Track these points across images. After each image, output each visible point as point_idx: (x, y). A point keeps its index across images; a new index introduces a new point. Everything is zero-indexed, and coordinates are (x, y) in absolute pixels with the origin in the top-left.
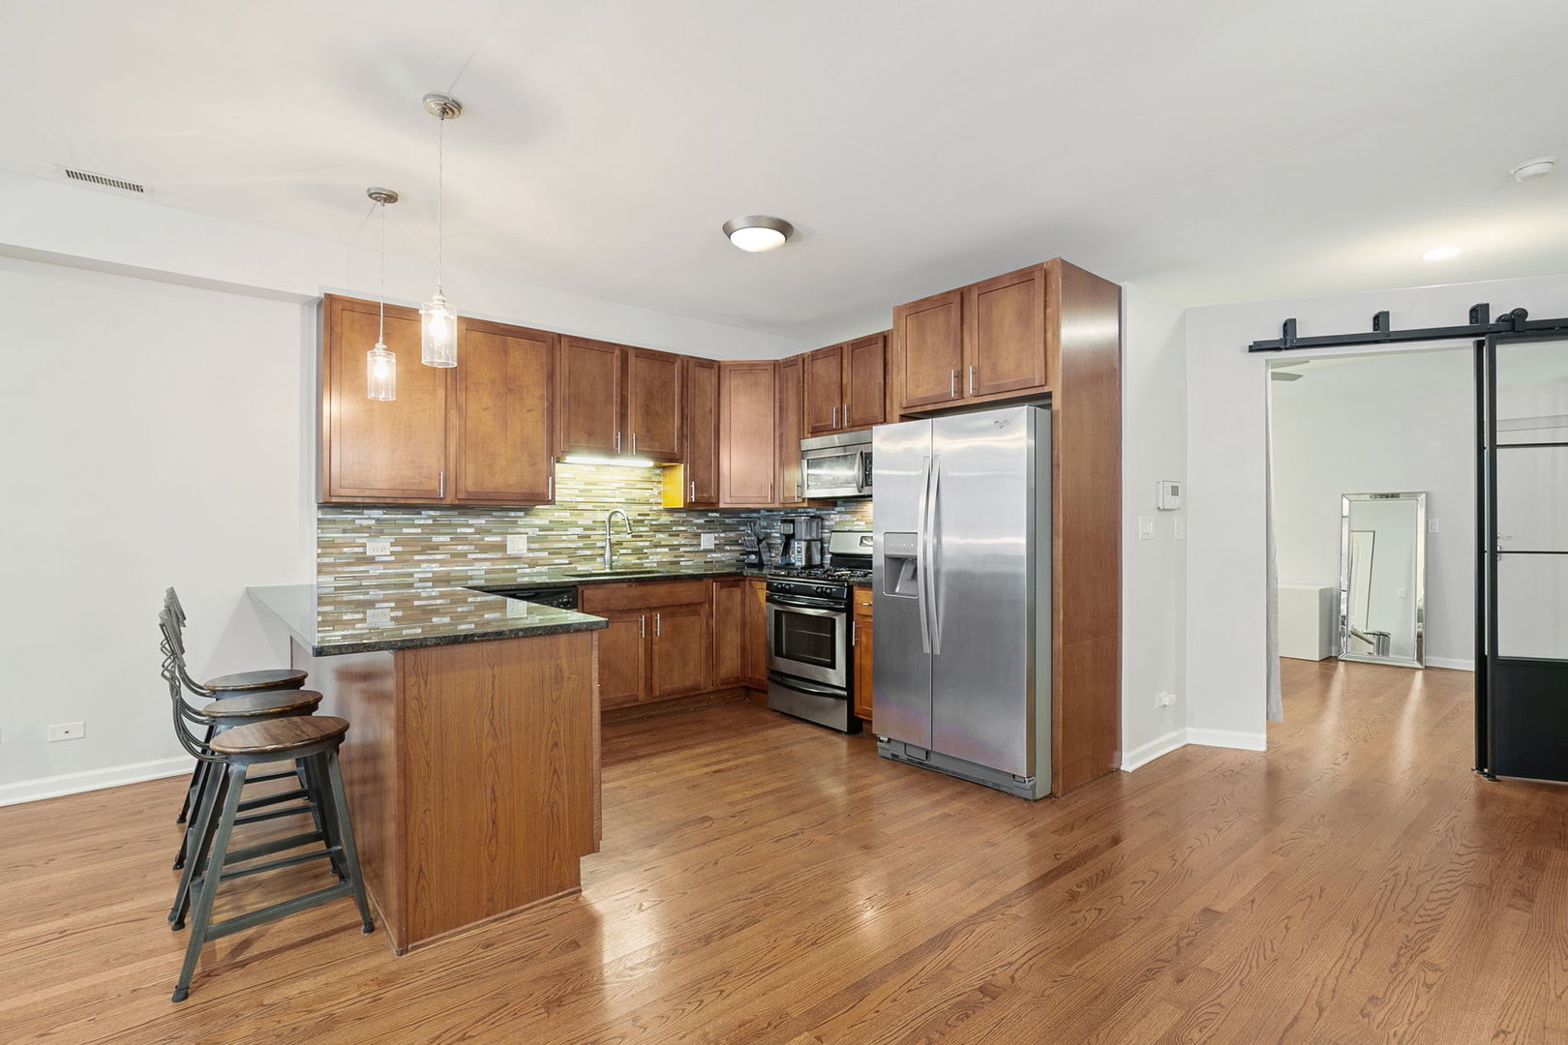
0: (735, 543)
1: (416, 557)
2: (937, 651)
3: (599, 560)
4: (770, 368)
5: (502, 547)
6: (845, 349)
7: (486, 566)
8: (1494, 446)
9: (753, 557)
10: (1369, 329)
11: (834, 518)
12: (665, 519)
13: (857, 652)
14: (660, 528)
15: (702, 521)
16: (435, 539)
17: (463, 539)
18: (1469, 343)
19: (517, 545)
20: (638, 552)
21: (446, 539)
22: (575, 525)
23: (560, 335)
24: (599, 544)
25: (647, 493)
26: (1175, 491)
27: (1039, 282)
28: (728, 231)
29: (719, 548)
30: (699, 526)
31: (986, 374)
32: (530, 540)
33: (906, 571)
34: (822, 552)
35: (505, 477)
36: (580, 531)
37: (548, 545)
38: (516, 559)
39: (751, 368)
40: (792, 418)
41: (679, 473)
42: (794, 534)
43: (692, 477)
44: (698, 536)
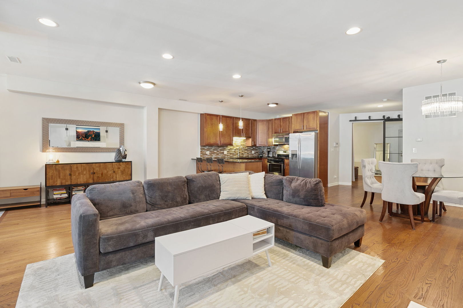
0: (257, 153)
1: (212, 154)
2: (300, 168)
3: (237, 155)
4: (266, 121)
5: (223, 153)
6: (281, 119)
7: (221, 156)
8: (385, 137)
9: (261, 155)
10: (368, 119)
11: (277, 148)
12: (247, 148)
13: (285, 170)
14: (246, 150)
15: (252, 148)
16: (215, 151)
17: (218, 151)
18: (383, 121)
19: (225, 152)
20: (242, 154)
21: (216, 151)
22: (233, 149)
23: (234, 117)
24: (237, 152)
25: (244, 143)
26: (337, 144)
27: (316, 113)
28: (268, 104)
29: (255, 153)
30: (252, 149)
31: (308, 126)
32: (227, 152)
33: (295, 156)
34: (275, 154)
35: (227, 141)
36: (234, 150)
37: (230, 153)
38: (225, 155)
39: (263, 121)
40: (270, 130)
41: (250, 140)
42: (270, 151)
43: (253, 141)
44: (252, 151)
